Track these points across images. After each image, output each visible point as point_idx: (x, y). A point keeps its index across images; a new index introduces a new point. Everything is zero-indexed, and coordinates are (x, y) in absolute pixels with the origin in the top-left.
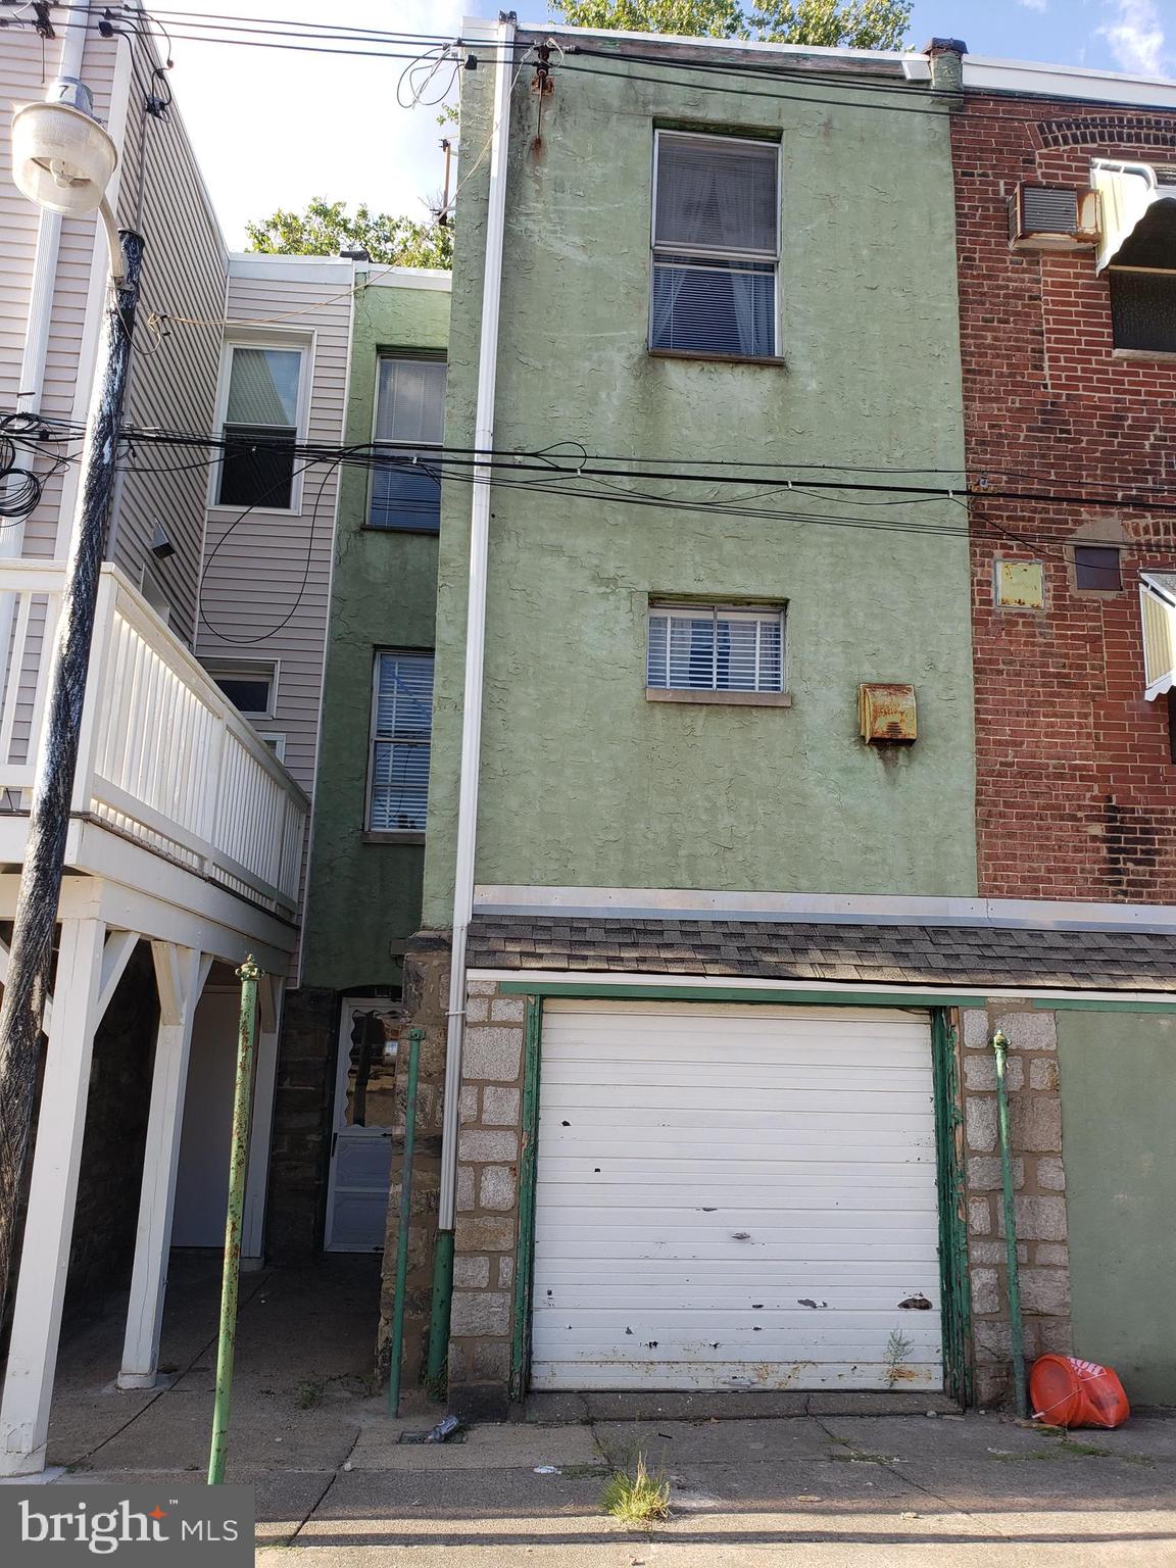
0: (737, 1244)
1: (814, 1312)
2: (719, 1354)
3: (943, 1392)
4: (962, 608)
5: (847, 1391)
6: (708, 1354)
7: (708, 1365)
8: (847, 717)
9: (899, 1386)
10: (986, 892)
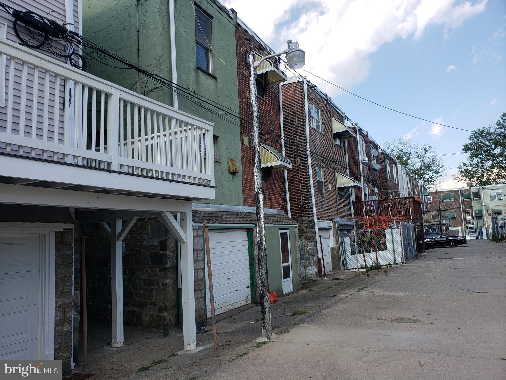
0: (229, 280)
1: (238, 292)
2: (227, 304)
3: (251, 303)
4: (240, 145)
5: (241, 306)
6: (225, 304)
7: (225, 307)
8: (227, 166)
9: (247, 304)
10: (244, 205)
